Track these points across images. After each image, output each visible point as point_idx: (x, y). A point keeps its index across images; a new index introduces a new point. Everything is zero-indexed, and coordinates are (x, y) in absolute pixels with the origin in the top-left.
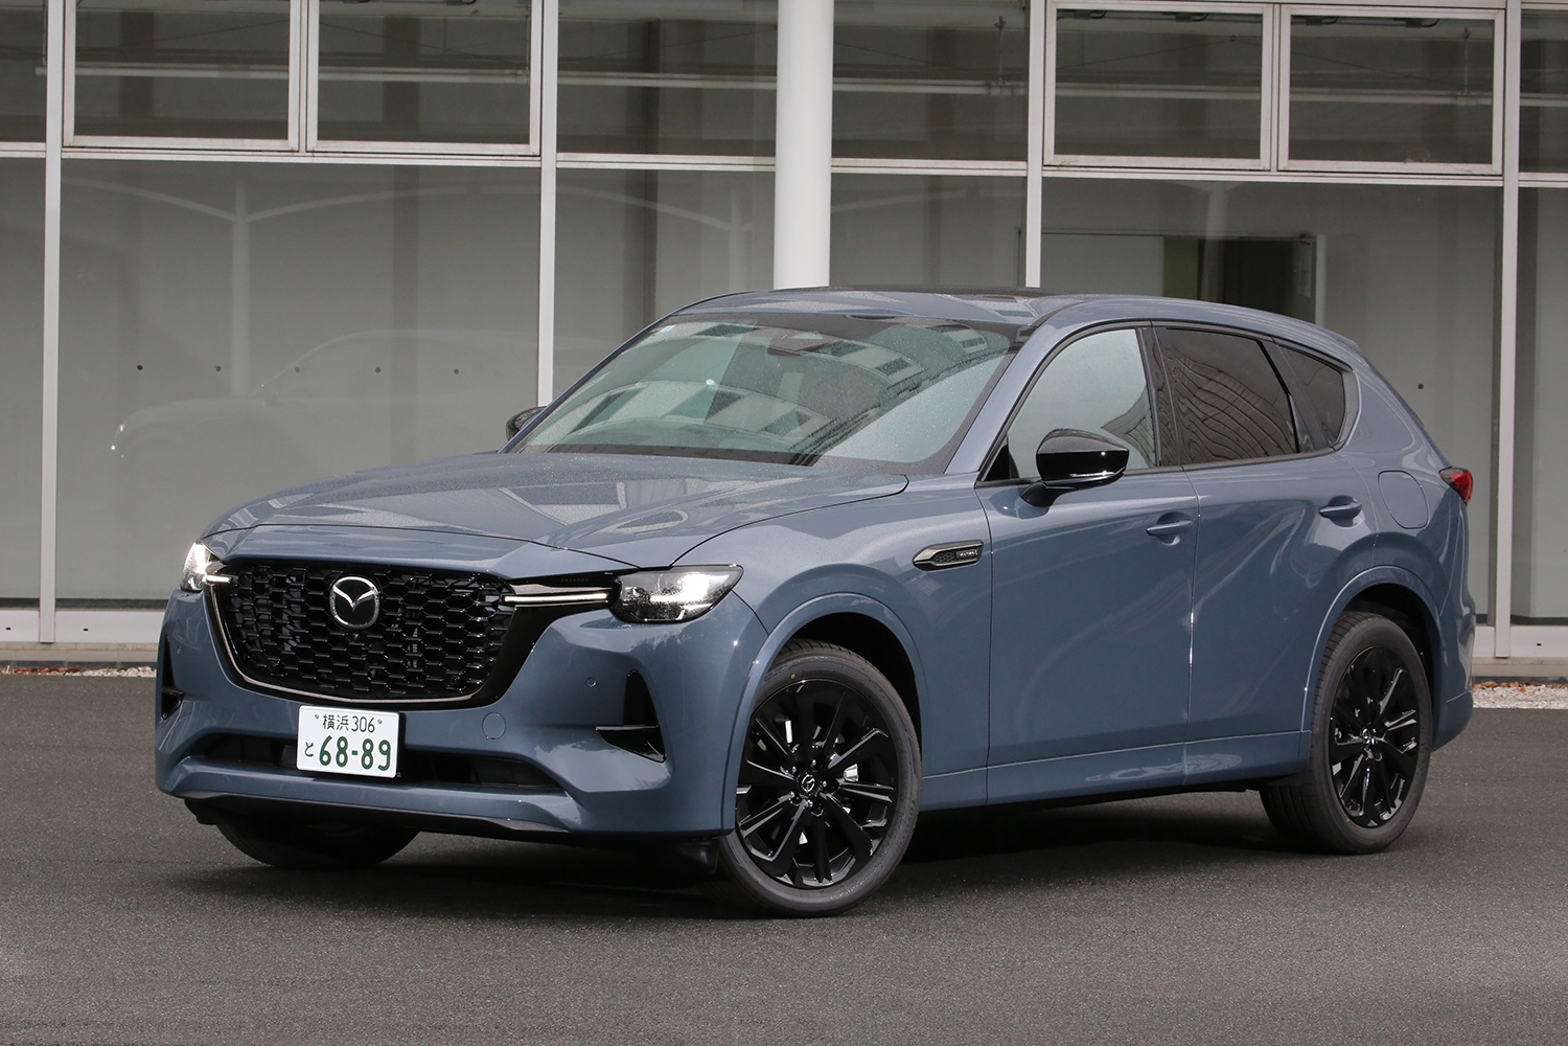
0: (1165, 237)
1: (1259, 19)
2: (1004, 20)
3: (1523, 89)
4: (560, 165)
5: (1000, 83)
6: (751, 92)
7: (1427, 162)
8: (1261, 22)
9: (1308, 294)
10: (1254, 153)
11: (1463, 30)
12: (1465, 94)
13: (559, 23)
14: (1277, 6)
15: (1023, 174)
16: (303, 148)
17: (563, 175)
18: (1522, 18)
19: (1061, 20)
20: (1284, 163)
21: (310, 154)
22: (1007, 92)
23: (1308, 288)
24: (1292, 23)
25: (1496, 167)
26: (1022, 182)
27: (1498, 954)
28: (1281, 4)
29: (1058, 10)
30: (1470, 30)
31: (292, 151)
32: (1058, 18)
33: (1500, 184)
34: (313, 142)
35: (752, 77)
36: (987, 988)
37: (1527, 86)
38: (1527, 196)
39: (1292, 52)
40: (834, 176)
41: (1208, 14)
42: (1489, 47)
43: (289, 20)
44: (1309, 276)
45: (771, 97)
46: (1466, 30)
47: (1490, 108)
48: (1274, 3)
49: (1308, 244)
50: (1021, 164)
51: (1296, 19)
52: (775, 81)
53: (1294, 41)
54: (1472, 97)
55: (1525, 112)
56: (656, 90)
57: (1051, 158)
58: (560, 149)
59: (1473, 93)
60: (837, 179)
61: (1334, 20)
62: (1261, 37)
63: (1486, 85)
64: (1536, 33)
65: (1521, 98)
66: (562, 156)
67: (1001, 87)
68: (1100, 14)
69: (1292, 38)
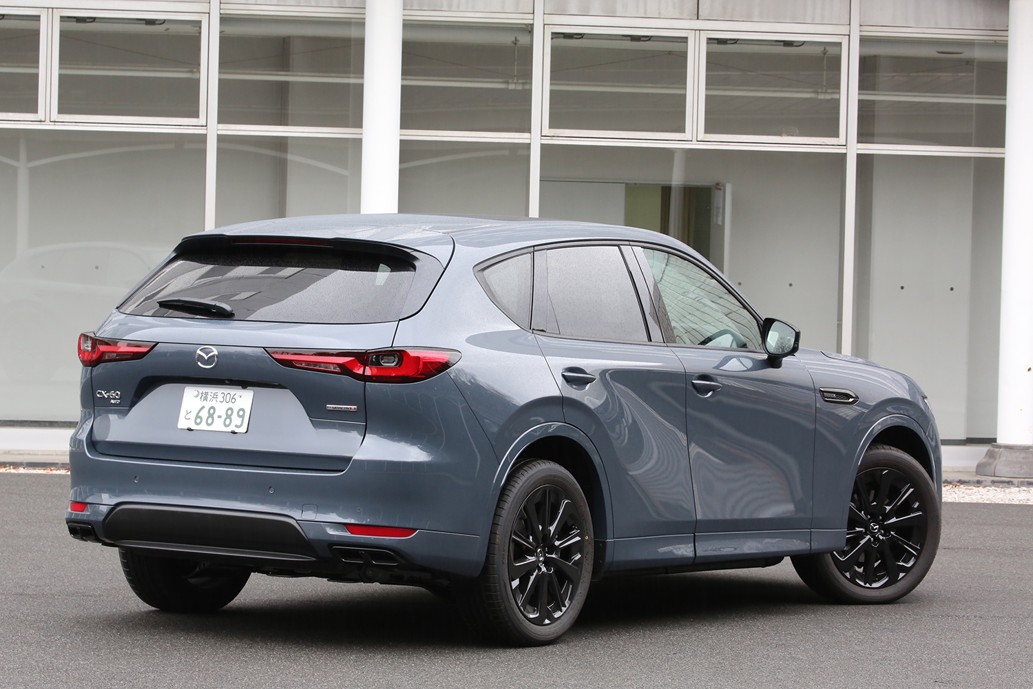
0: (626, 184)
1: (685, 40)
2: (518, 39)
3: (860, 88)
4: (220, 133)
5: (515, 81)
6: (348, 85)
7: (797, 136)
8: (687, 42)
9: (720, 223)
10: (682, 129)
11: (823, 49)
12: (824, 91)
13: (220, 37)
14: (698, 32)
15: (528, 141)
16: (48, 119)
17: (221, 139)
18: (860, 41)
19: (554, 40)
20: (702, 136)
21: (53, 123)
22: (520, 87)
23: (720, 218)
24: (707, 43)
25: (842, 140)
26: (528, 146)
27: (792, 657)
28: (700, 30)
29: (552, 33)
30: (827, 48)
31: (41, 121)
32: (552, 39)
33: (844, 151)
34: (55, 116)
35: (348, 75)
36: (452, 676)
37: (863, 86)
38: (863, 160)
39: (707, 62)
40: (401, 141)
41: (652, 36)
42: (837, 60)
43: (39, 34)
44: (721, 210)
45: (360, 89)
46: (825, 49)
47: (838, 100)
48: (696, 30)
49: (721, 189)
50: (526, 135)
51: (710, 40)
52: (363, 78)
53: (709, 54)
54: (828, 93)
55: (862, 104)
56: (287, 83)
57: (547, 131)
58: (220, 121)
59: (829, 91)
60: (404, 144)
61: (735, 41)
62: (687, 52)
63: (836, 86)
64: (872, 51)
65: (859, 94)
66: (221, 126)
67: (515, 83)
68: (581, 36)
69: (707, 52)
